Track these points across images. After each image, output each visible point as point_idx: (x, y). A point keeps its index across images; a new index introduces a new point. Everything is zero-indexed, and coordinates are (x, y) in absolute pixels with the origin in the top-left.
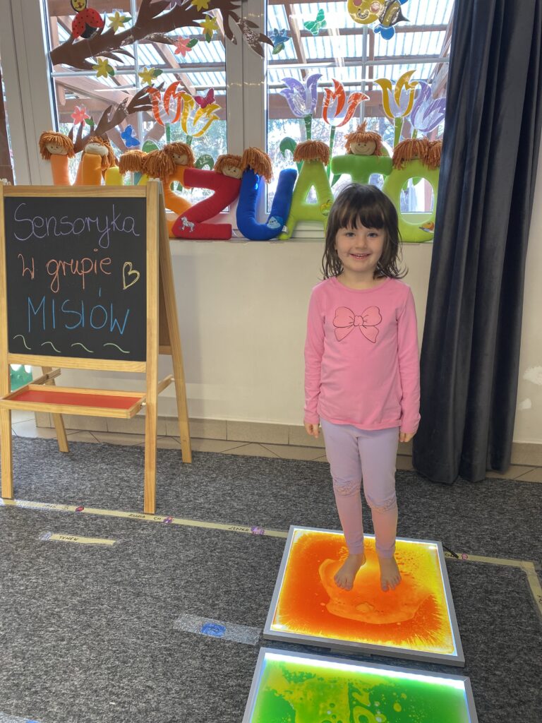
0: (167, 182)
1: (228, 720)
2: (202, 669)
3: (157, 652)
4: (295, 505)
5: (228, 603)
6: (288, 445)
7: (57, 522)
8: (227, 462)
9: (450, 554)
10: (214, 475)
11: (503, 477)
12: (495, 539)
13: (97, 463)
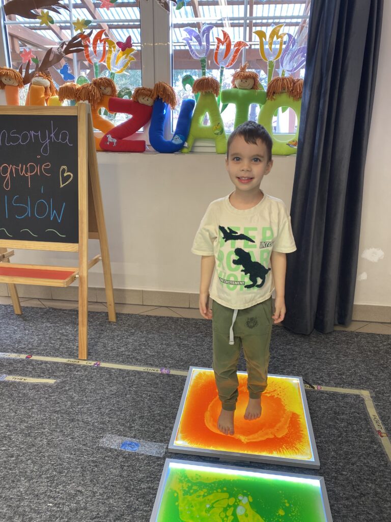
0: (96, 108)
1: (141, 515)
2: (121, 476)
3: (85, 464)
4: (194, 352)
5: (141, 425)
6: (189, 308)
7: (12, 367)
8: (143, 321)
9: (308, 386)
10: (133, 331)
11: (347, 329)
12: (341, 374)
13: (43, 322)
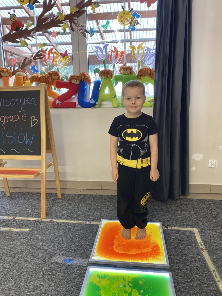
0: (49, 86)
1: (74, 295)
2: (64, 276)
3: (45, 271)
4: (104, 212)
5: (75, 250)
6: (101, 190)
7: (4, 223)
8: (76, 197)
9: (165, 227)
10: (71, 202)
11: (186, 198)
12: (183, 221)
13: (22, 200)
